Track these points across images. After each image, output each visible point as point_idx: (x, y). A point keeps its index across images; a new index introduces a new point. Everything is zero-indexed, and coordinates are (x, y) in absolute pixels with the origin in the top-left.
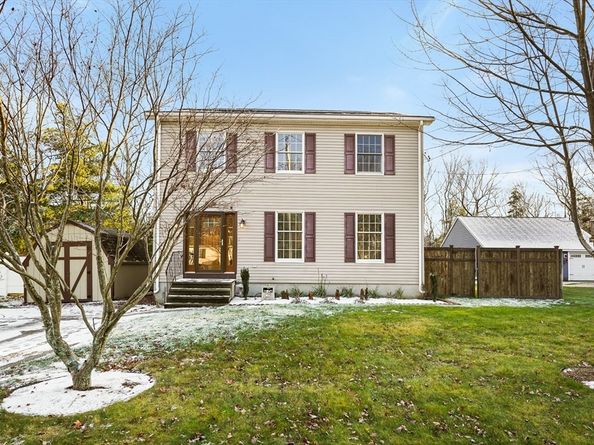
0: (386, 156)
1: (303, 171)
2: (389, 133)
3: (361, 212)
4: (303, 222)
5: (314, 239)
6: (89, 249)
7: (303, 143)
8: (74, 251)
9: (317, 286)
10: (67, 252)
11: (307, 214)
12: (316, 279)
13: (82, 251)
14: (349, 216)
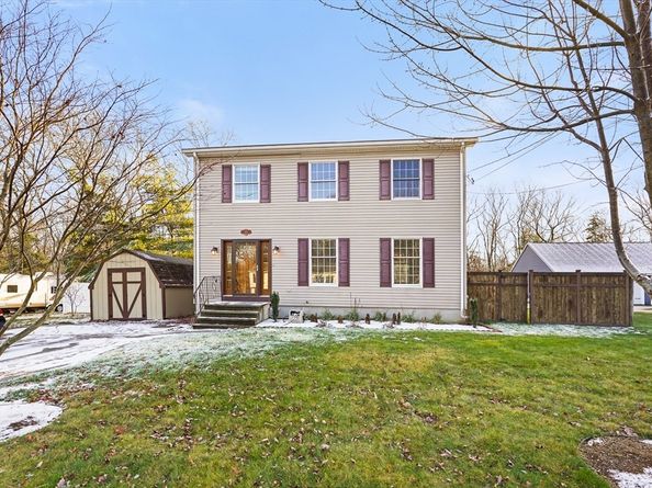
0: (424, 180)
1: (336, 199)
2: (428, 156)
3: (397, 237)
4: (337, 248)
5: (348, 264)
6: (143, 275)
7: (337, 171)
8: (131, 276)
9: (350, 310)
10: (125, 277)
11: (340, 240)
12: (348, 302)
13: (137, 276)
14: (385, 242)
